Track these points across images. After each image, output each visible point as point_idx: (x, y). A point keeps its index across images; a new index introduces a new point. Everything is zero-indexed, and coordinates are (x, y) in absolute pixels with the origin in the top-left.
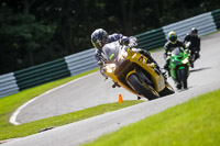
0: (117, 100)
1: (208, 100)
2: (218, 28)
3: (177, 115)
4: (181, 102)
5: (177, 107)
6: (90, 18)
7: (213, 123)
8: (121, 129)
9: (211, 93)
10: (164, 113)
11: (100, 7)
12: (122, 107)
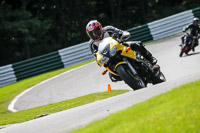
0: (106, 89)
1: (189, 90)
3: (161, 103)
4: (165, 92)
5: (161, 95)
6: (82, 15)
11: (91, 5)
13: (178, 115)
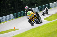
0: (13, 29)
1: (37, 29)
2: (39, 11)
3: (29, 32)
4: (30, 29)
5: (29, 30)
6: (6, 8)
7: (38, 35)
8: (14, 36)
9: (37, 27)
10: (26, 32)
11: (9, 5)
12: (14, 30)
13: (33, 36)
